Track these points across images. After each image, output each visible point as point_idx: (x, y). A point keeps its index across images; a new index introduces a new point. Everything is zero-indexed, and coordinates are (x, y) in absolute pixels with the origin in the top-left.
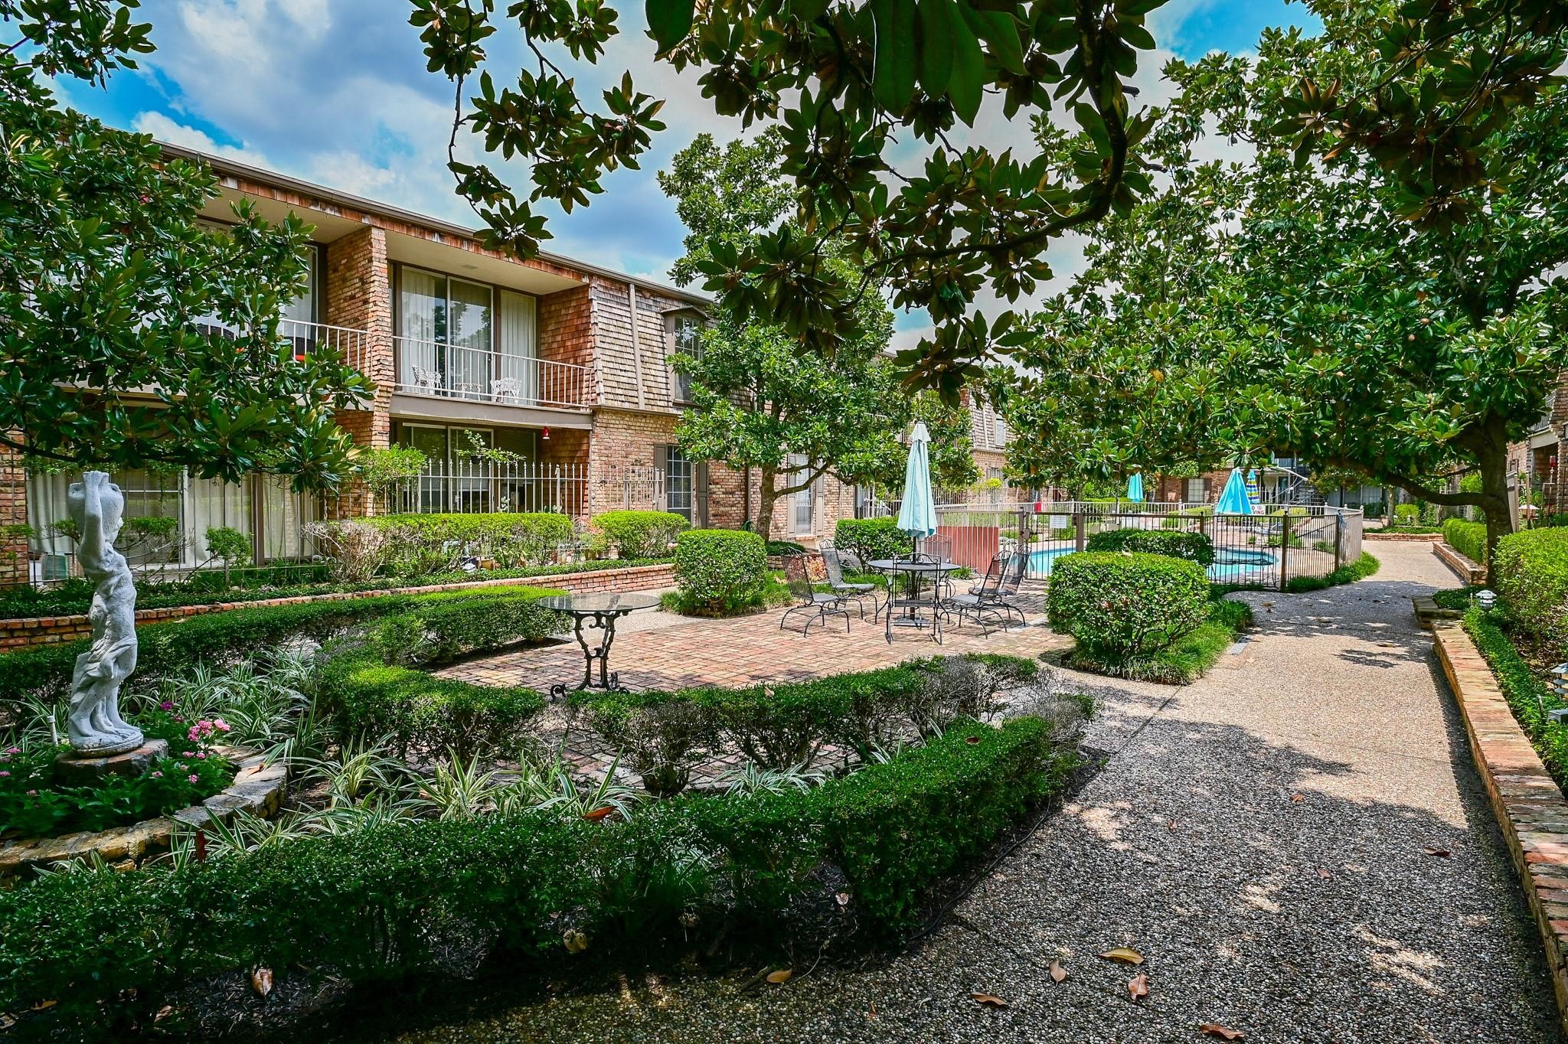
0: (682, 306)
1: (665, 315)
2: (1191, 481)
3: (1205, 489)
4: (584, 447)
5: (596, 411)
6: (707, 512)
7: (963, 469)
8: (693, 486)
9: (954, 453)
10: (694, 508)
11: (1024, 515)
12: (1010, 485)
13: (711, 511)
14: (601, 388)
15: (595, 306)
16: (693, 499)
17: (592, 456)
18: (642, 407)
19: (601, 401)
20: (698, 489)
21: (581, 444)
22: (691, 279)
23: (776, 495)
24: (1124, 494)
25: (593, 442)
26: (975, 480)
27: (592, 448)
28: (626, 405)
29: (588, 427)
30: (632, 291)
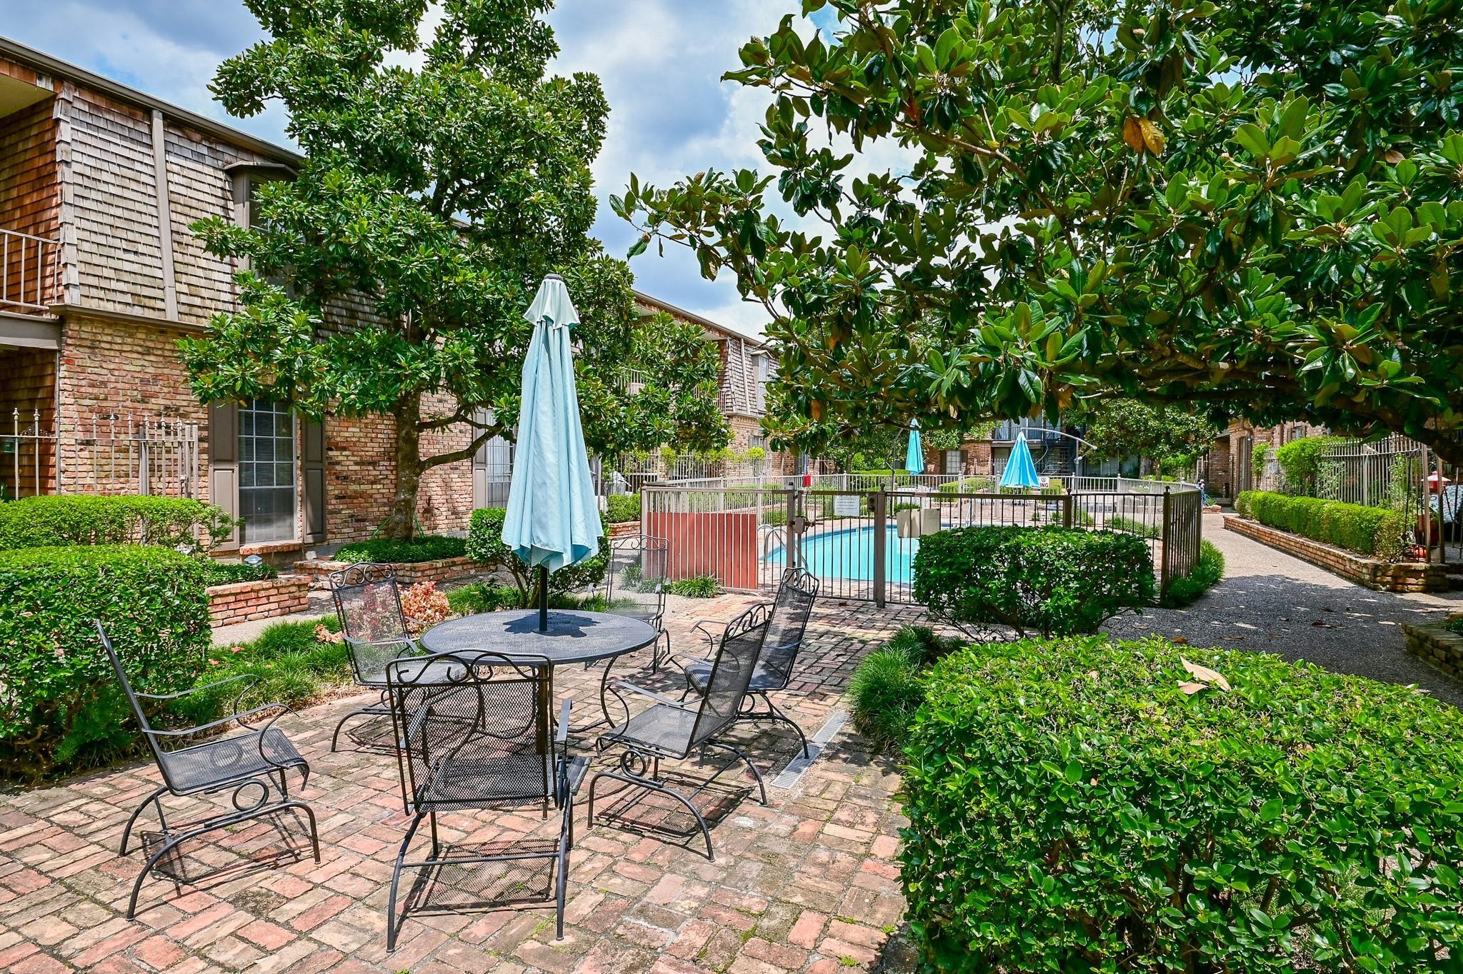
0: (257, 162)
1: (233, 173)
2: (949, 453)
3: (962, 461)
4: (48, 383)
5: (65, 317)
6: (323, 491)
7: (707, 427)
8: (297, 451)
9: (694, 403)
10: (299, 486)
11: (793, 496)
12: (774, 448)
13: (333, 489)
14: (71, 275)
15: (65, 132)
16: (297, 472)
17: (62, 398)
18: (172, 316)
19: (72, 298)
20: (305, 457)
21: (42, 377)
22: (259, 106)
23: (422, 466)
24: (903, 465)
25: (62, 372)
26: (724, 444)
27: (60, 384)
28: (137, 311)
29: (51, 345)
30: (158, 122)
